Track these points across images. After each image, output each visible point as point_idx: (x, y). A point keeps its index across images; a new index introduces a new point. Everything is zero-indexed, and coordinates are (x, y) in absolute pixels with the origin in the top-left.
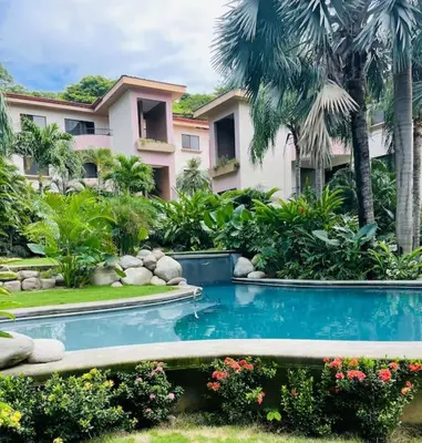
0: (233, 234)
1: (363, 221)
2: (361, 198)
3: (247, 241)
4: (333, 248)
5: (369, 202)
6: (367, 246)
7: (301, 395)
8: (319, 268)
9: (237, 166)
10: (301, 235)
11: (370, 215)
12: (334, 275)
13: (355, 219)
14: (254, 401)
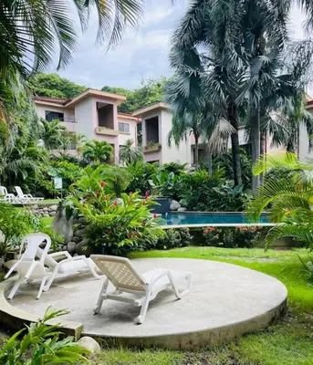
0: (169, 188)
1: (236, 183)
2: (235, 172)
3: (177, 192)
4: (222, 196)
5: (239, 174)
6: (238, 195)
7: (229, 237)
8: (216, 206)
9: (160, 147)
10: (206, 189)
11: (240, 180)
12: (223, 209)
13: (232, 182)
14: (216, 239)
